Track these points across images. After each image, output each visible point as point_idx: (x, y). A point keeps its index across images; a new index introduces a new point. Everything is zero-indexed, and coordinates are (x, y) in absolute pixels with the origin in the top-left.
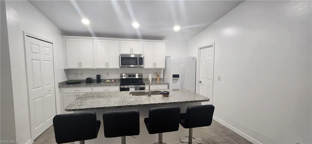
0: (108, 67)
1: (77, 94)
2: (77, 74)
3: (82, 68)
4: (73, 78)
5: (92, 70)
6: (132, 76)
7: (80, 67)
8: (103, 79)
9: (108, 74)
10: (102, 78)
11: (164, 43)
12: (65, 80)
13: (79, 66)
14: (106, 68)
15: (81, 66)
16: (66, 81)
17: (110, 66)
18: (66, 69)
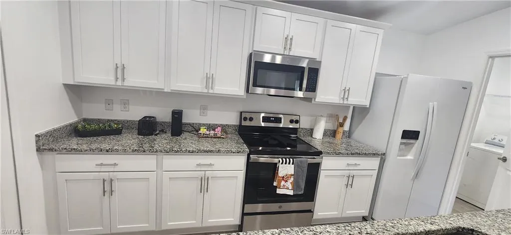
0: (211, 91)
1: (106, 176)
2: (109, 103)
3: (126, 84)
4: (97, 111)
5: (159, 94)
6: (272, 121)
7: (119, 83)
8: (189, 124)
9: (204, 108)
10: (185, 120)
11: (381, 32)
12: (71, 118)
13: (117, 79)
14: (206, 91)
15: (123, 79)
16: (71, 125)
17: (216, 88)
18: (72, 83)
